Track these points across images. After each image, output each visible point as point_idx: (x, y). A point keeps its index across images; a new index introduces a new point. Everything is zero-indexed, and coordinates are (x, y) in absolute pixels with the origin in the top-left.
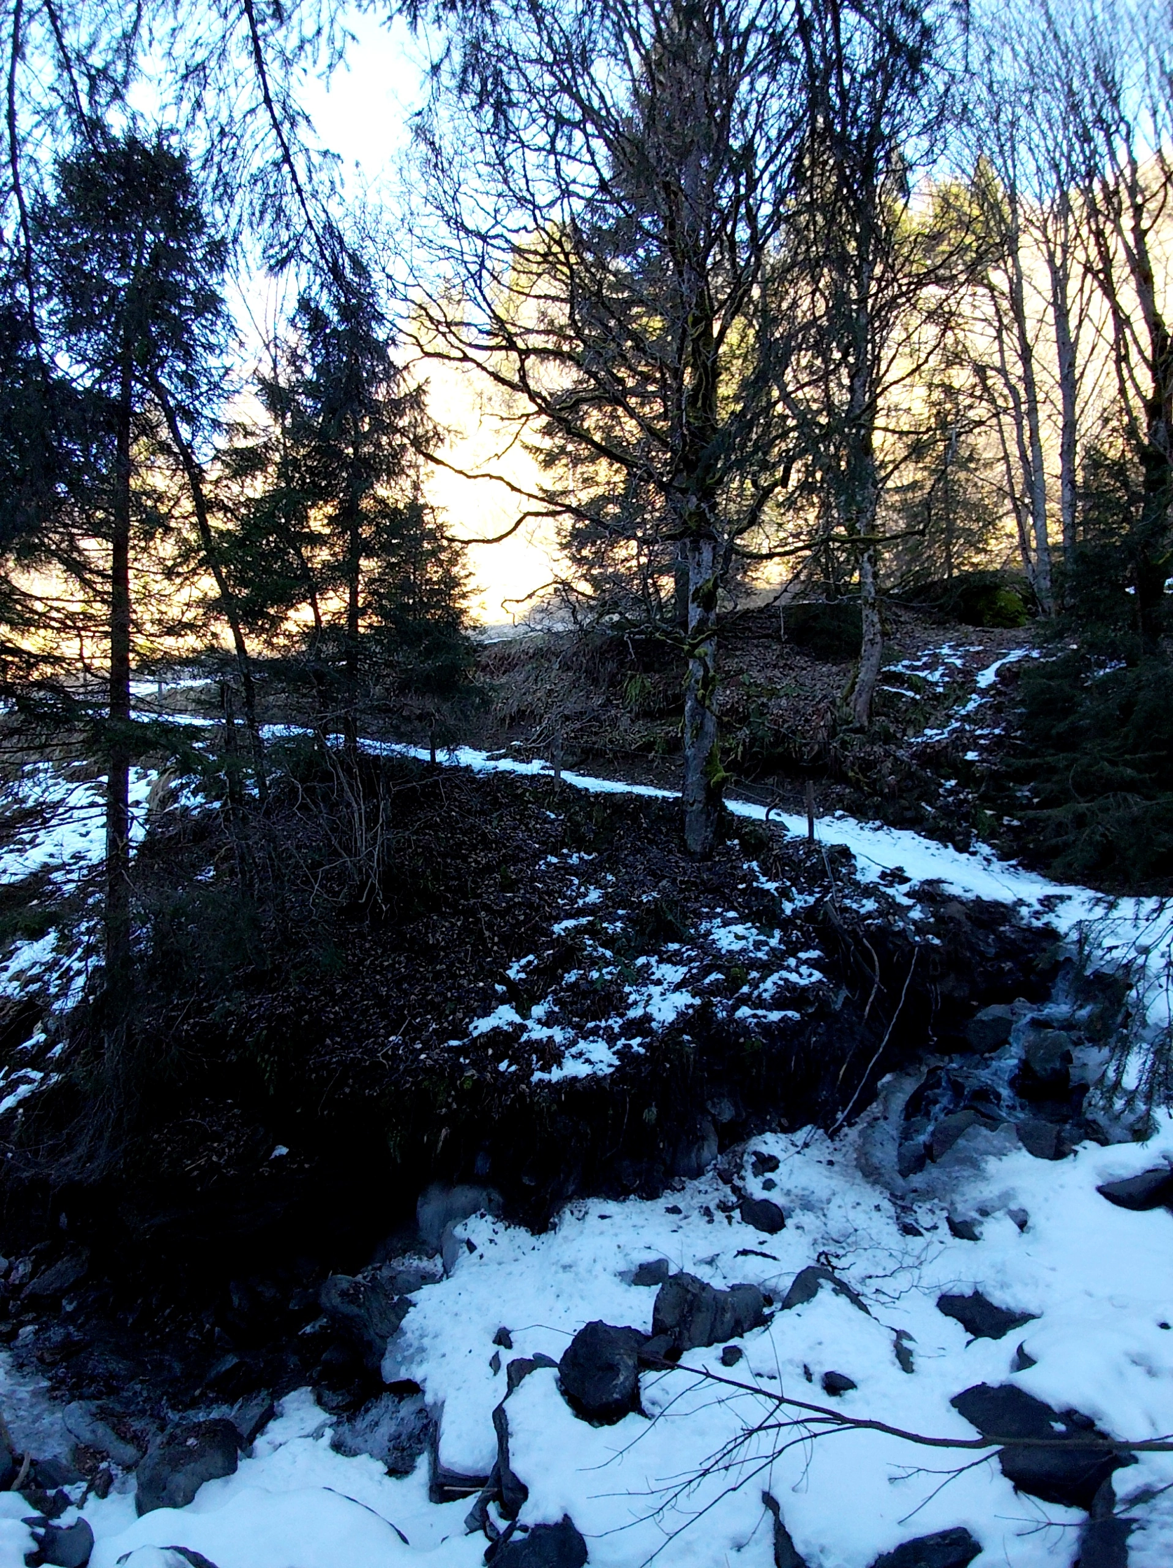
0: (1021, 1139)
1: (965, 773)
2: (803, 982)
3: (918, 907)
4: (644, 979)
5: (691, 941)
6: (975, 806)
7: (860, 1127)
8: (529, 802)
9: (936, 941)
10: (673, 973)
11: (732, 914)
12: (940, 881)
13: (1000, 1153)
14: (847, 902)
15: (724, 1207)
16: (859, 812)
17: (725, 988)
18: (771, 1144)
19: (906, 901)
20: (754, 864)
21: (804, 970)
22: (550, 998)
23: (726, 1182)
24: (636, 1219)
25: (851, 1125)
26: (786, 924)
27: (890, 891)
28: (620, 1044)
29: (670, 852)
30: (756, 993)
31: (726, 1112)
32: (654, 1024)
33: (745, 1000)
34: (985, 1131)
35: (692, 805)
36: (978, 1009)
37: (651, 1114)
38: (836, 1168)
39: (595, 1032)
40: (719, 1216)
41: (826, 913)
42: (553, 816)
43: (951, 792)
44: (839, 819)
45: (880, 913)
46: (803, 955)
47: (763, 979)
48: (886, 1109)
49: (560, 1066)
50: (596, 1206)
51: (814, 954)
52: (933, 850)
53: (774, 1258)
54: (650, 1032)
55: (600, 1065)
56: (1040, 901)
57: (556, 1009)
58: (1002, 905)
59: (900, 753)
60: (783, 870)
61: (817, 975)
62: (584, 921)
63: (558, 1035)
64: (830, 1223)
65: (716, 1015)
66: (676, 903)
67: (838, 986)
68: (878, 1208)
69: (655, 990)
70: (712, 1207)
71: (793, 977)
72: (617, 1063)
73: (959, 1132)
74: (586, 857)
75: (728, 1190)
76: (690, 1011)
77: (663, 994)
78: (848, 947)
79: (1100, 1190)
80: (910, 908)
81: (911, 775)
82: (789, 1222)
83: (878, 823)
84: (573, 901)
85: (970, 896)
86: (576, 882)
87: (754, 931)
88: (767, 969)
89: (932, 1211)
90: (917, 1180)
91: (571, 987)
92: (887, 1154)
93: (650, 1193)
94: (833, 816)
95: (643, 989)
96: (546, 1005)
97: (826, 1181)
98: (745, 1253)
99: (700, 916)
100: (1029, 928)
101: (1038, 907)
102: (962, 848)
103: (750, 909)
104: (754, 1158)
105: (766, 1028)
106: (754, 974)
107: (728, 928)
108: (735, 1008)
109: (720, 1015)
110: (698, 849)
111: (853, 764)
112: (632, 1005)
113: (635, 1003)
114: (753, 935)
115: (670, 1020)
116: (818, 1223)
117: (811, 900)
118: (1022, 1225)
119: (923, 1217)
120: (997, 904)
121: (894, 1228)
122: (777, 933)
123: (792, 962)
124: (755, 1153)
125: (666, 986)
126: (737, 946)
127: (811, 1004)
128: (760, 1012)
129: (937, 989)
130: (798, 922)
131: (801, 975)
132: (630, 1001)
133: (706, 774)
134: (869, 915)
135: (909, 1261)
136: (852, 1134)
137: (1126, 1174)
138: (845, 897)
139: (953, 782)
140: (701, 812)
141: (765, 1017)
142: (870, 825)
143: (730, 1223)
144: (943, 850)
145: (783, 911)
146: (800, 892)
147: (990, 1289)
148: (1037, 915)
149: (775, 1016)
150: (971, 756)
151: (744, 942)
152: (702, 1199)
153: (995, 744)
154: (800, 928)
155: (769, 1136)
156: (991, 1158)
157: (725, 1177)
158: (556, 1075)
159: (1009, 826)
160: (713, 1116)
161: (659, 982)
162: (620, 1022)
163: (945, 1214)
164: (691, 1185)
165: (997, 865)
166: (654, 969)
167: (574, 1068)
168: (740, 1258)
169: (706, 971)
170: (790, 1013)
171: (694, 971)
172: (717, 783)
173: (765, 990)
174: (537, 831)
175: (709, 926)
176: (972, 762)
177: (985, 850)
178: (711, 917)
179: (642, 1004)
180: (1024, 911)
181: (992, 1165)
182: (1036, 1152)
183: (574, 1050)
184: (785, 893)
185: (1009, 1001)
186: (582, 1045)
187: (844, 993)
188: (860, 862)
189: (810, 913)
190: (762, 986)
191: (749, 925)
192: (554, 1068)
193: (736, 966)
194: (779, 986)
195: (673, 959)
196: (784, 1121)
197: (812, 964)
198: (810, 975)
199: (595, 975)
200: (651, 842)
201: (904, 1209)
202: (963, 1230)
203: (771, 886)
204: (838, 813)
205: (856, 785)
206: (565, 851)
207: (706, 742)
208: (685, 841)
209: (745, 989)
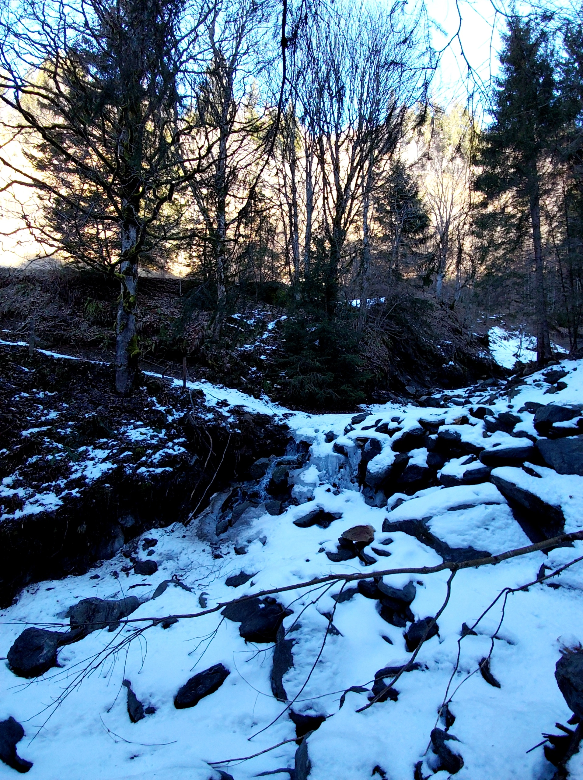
0: (267, 509)
1: (260, 364)
2: (175, 453)
3: (232, 417)
4: (83, 458)
5: (115, 437)
6: (263, 379)
7: (199, 518)
8: (10, 361)
9: (239, 431)
10: (101, 454)
11: (139, 423)
12: (243, 406)
13: (258, 517)
14: (199, 415)
15: (126, 570)
16: (213, 380)
17: (132, 459)
18: (154, 534)
19: (227, 414)
20: (154, 399)
21: (176, 447)
22: (17, 472)
23: (127, 557)
24: (70, 586)
25: (195, 518)
26: (168, 427)
27: (220, 410)
28: (64, 494)
29: (106, 392)
30: (150, 460)
31: (130, 522)
32: (87, 481)
33: (143, 464)
34: (253, 509)
35: (120, 367)
36: (256, 460)
37: (83, 528)
38: (186, 538)
39: (48, 489)
40: (122, 574)
41: (188, 420)
42: (27, 370)
43: (254, 372)
44: (203, 383)
45: (215, 419)
46: (176, 441)
47: (154, 453)
48: (213, 509)
49: (21, 509)
50: (44, 585)
51: (182, 440)
52: (245, 398)
53: (149, 585)
54: (85, 484)
55: (50, 506)
56: (283, 415)
57: (21, 478)
58: (268, 416)
59: (232, 354)
60: (169, 401)
61: (183, 449)
62: (45, 429)
63: (21, 492)
64: (180, 562)
65: (126, 472)
66: (106, 418)
67: (193, 455)
68: (204, 551)
69: (90, 463)
70: (118, 571)
71: (170, 451)
72: (62, 503)
73: (243, 511)
74: (49, 394)
75: (128, 560)
76: (110, 471)
77: (94, 465)
78: (198, 435)
79: (294, 523)
80: (228, 417)
81: (237, 364)
82: (160, 568)
83: (221, 385)
84: (38, 418)
85: (255, 412)
86: (41, 407)
87: (151, 431)
88: (156, 448)
89: (228, 547)
90: (223, 536)
91: (31, 465)
92: (211, 527)
93: (80, 571)
94: (200, 381)
95: (82, 463)
96: (14, 477)
97: (180, 545)
98: (134, 587)
99: (122, 425)
100: (278, 425)
101: (282, 417)
102: (257, 397)
103: (150, 419)
104: (144, 542)
105: (154, 477)
106: (150, 451)
107: (137, 430)
108: (138, 468)
109: (128, 472)
110: (123, 391)
111: (211, 357)
112: (74, 472)
113: (76, 470)
114: (151, 432)
115: (97, 477)
116: (175, 564)
117: (182, 415)
118: (264, 543)
119: (224, 550)
120: (266, 415)
121: (210, 557)
122: (164, 431)
123: (170, 444)
124: (145, 540)
125: (96, 460)
126: (141, 438)
127: (178, 463)
128: (151, 469)
129: (238, 453)
130: (175, 425)
131: (174, 450)
132: (73, 470)
133: (128, 351)
134: (209, 420)
135: (215, 569)
136: (196, 522)
137: (303, 514)
138: (199, 412)
139: (255, 369)
140: (125, 371)
141: (154, 471)
142: (218, 386)
143: (128, 576)
144: (249, 398)
145: (167, 420)
146: (177, 411)
147: (247, 569)
148: (281, 420)
149: (159, 470)
150: (263, 357)
151: (145, 436)
152: (113, 568)
153: (273, 353)
154: (175, 428)
155: (153, 531)
156: (255, 519)
157: (127, 555)
158: (18, 514)
159: (276, 388)
160: (122, 525)
161: (93, 459)
162: (65, 481)
163: (234, 546)
164: (106, 563)
165: (270, 404)
166: (90, 453)
167: (30, 509)
168: (131, 589)
169: (122, 451)
170: (167, 469)
171: (115, 451)
172: (134, 355)
173: (155, 459)
174: (14, 378)
175: (126, 429)
176: (263, 360)
177: (266, 398)
178: (127, 425)
179: (80, 471)
180: (276, 418)
181: (255, 522)
182: (272, 514)
183: (32, 500)
184: (169, 412)
185: (268, 456)
186: (38, 496)
187: (196, 457)
188: (208, 398)
189: (181, 420)
190: (153, 457)
191: (149, 428)
192: (17, 511)
193: (139, 447)
194: (162, 456)
195: (102, 447)
196: (162, 522)
197: (179, 444)
198: (179, 450)
199: (50, 457)
200: (93, 387)
201: (216, 549)
202: (240, 551)
203: (162, 409)
204: (203, 380)
205: (211, 367)
206: (34, 390)
207: (129, 334)
208: (115, 387)
209: (144, 459)
